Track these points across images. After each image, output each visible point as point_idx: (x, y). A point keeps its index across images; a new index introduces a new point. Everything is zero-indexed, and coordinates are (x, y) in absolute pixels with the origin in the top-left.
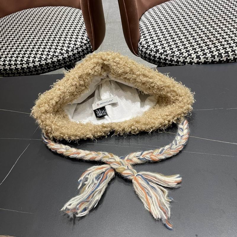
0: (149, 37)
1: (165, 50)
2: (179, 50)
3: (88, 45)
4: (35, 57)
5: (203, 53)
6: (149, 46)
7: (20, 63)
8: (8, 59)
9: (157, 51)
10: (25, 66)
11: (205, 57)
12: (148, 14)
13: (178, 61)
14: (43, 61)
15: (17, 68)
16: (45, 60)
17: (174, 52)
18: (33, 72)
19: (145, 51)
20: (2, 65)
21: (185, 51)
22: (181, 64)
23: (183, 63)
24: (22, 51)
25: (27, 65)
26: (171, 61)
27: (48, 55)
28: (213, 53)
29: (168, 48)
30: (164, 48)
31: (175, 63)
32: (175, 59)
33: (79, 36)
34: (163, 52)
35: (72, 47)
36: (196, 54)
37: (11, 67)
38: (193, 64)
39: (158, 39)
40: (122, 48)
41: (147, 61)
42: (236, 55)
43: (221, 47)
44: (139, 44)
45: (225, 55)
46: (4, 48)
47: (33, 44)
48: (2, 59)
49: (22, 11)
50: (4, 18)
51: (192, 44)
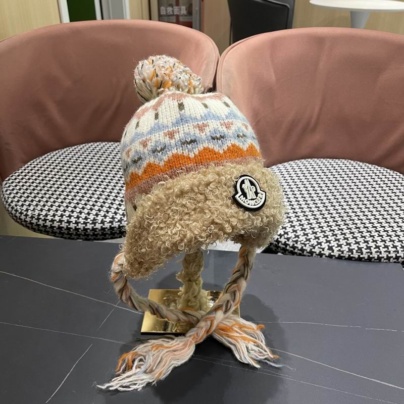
1: (286, 231)
2: (305, 234)
4: (105, 216)
5: (337, 244)
7: (84, 222)
8: (67, 214)
10: (89, 226)
11: (340, 250)
13: (302, 250)
14: (116, 222)
15: (77, 227)
16: (119, 221)
17: (298, 237)
18: (99, 236)
20: (58, 221)
21: (314, 238)
22: (307, 254)
24: (88, 205)
25: (93, 225)
26: (294, 247)
28: (350, 246)
29: (290, 230)
30: (285, 228)
31: (299, 252)
32: (299, 246)
36: (328, 244)
37: (69, 225)
38: (324, 257)
42: (381, 253)
43: (361, 239)
45: (366, 251)
46: (62, 197)
47: (103, 197)
48: (59, 213)
49: (90, 145)
50: (63, 151)
51: (323, 228)
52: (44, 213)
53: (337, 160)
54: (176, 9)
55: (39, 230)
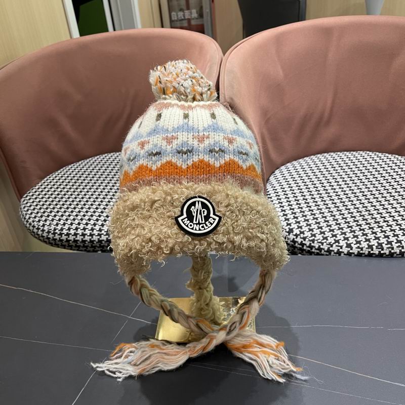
0: (280, 210)
1: (302, 230)
2: (321, 233)
5: (356, 240)
7: (98, 234)
8: (82, 226)
9: (291, 231)
10: (104, 238)
11: (359, 247)
12: (280, 174)
13: (320, 249)
15: (92, 239)
17: (314, 235)
20: (73, 234)
21: (331, 236)
22: (325, 253)
23: (327, 251)
24: (102, 217)
25: (107, 237)
26: (311, 247)
28: (370, 242)
29: (306, 229)
30: (301, 227)
31: (316, 251)
32: (316, 245)
36: (346, 241)
37: (84, 237)
38: (342, 255)
39: (293, 213)
42: (403, 247)
43: (381, 234)
45: (387, 246)
46: (77, 210)
48: (74, 226)
49: (104, 156)
50: (78, 164)
51: (340, 225)
52: (59, 227)
53: (354, 153)
54: (187, 13)
55: (56, 244)
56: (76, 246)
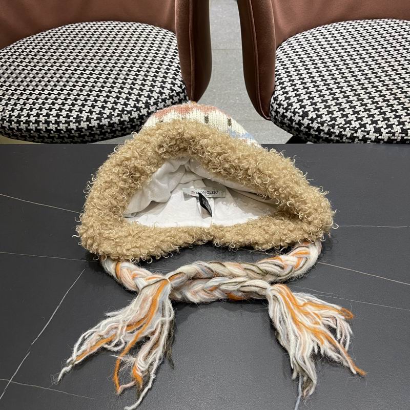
0: (291, 89)
1: (319, 113)
2: (343, 116)
3: (182, 95)
4: (91, 112)
5: (386, 124)
6: (291, 105)
7: (66, 121)
8: (44, 112)
9: (305, 114)
10: (73, 126)
11: (390, 131)
12: (288, 47)
13: (341, 136)
14: (105, 119)
15: (59, 128)
16: (109, 117)
17: (335, 119)
18: (86, 138)
19: (284, 113)
20: (34, 122)
21: (355, 119)
22: (347, 140)
23: (350, 138)
24: (69, 100)
25: (77, 124)
26: (330, 133)
27: (113, 109)
28: (404, 125)
29: (325, 111)
30: (318, 110)
31: (336, 138)
32: (337, 131)
33: (168, 78)
34: (315, 116)
35: (156, 98)
36: (374, 125)
37: (49, 126)
38: (369, 142)
39: (307, 93)
40: (229, 97)
41: (285, 130)
44: (272, 99)
46: (37, 92)
47: (87, 88)
48: (34, 112)
49: (67, 27)
50: (35, 37)
51: (366, 106)
52: (16, 113)
53: (378, 21)
55: (14, 135)
56: (40, 137)
